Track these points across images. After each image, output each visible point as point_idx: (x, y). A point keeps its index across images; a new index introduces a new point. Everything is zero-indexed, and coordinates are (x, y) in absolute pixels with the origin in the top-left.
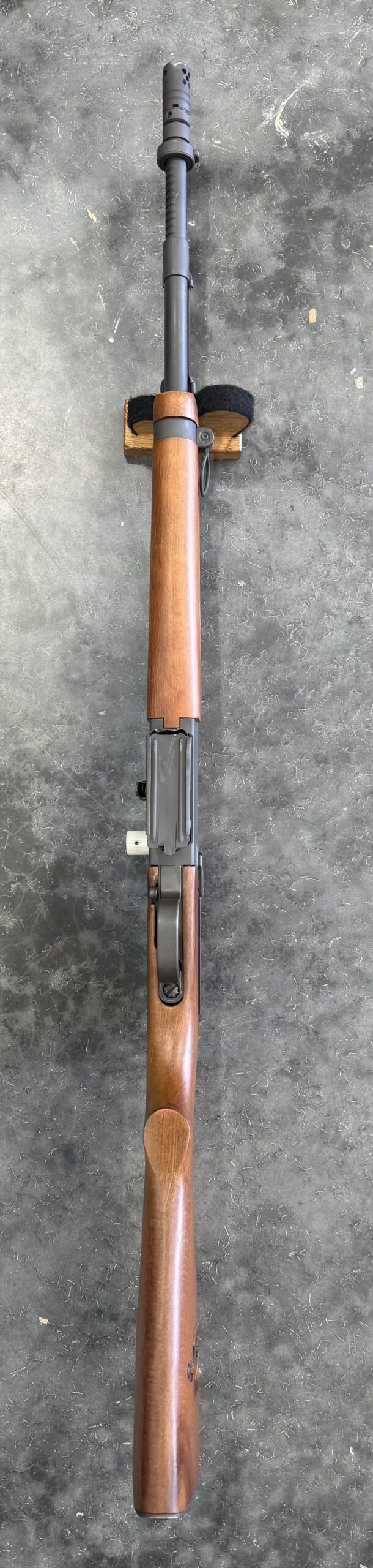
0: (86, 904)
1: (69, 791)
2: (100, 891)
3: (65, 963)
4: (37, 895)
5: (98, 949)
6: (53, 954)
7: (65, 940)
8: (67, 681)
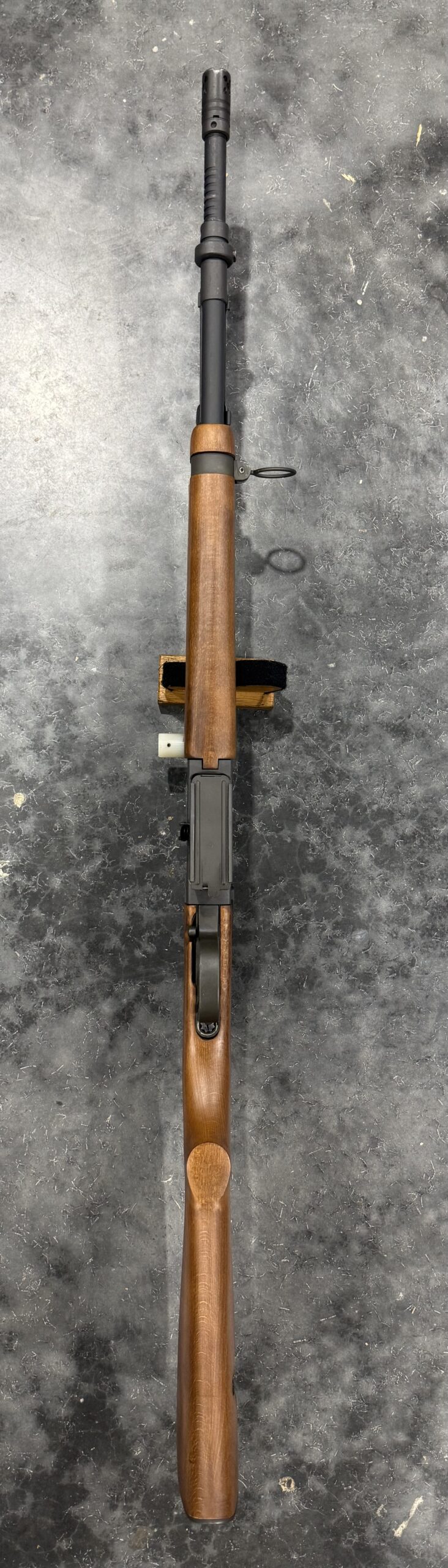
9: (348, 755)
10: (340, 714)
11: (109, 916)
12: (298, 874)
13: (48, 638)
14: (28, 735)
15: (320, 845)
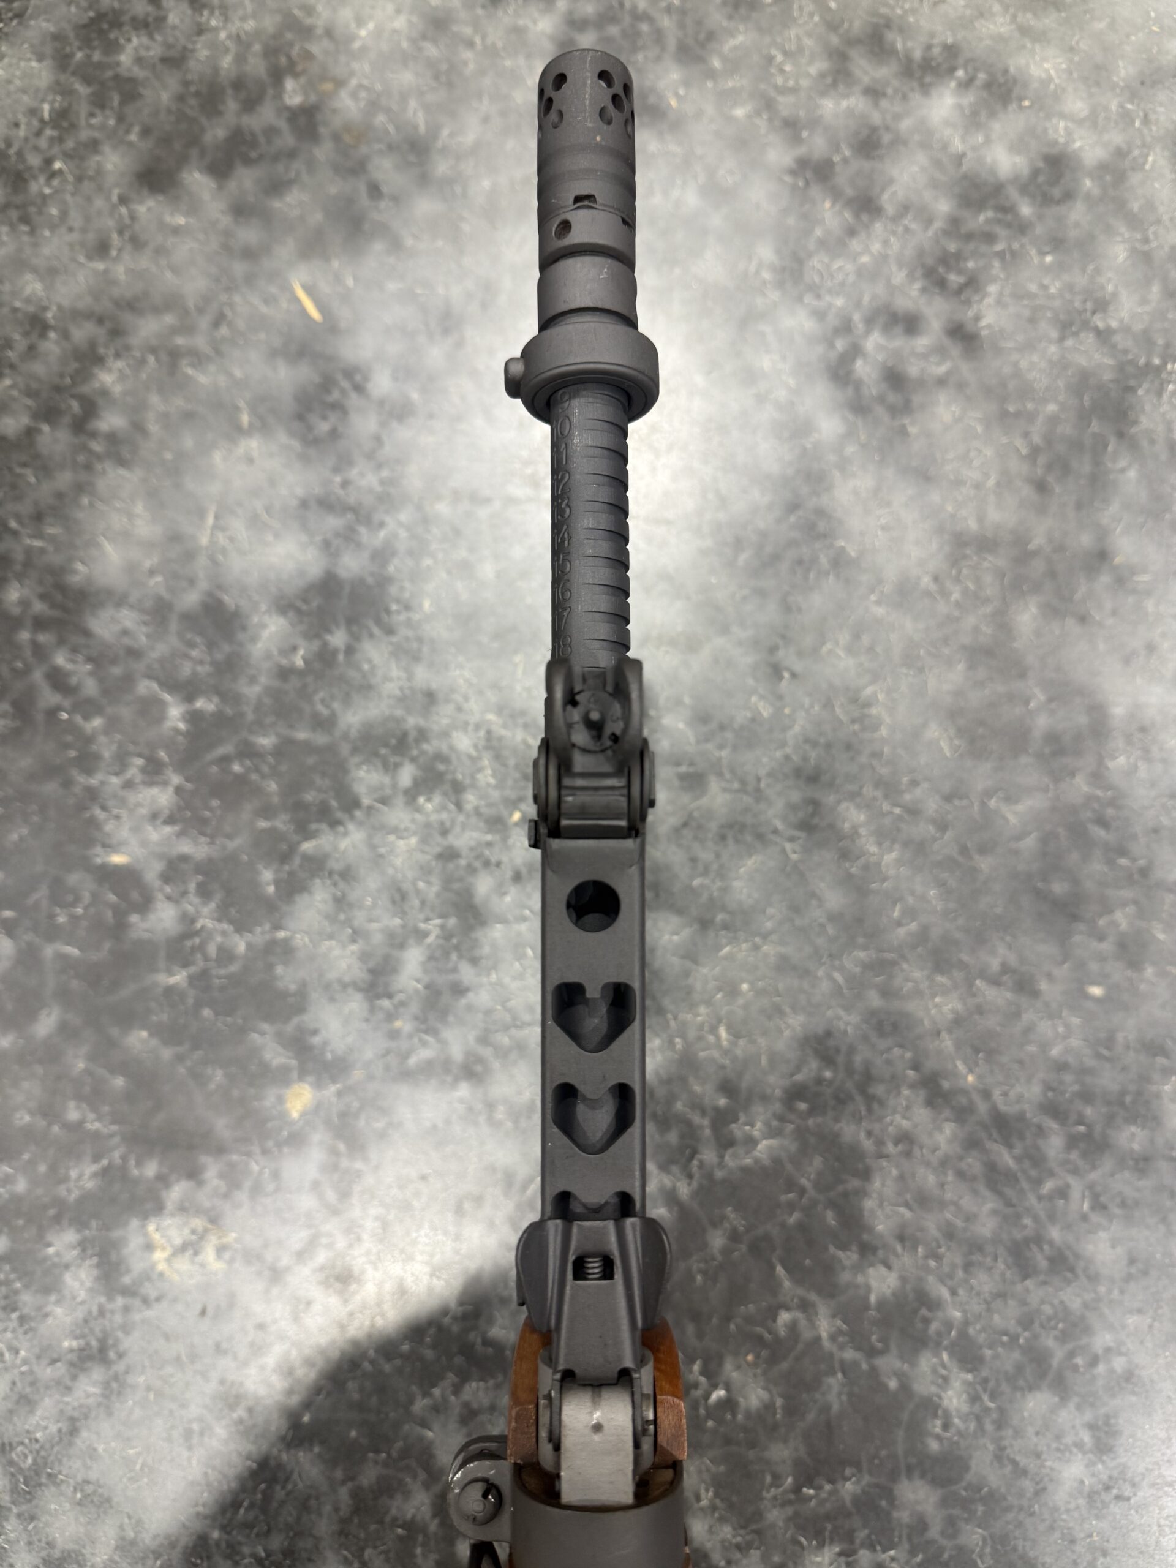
0: (935, 1416)
1: (972, 1144)
2: (974, 1399)
3: (849, 1537)
4: (831, 1355)
5: (934, 1532)
6: (828, 1506)
7: (864, 1483)
8: (1040, 895)
9: (1084, 1218)
10: (1089, 1111)
11: (421, 1439)
12: (894, 1476)
13: (470, 757)
14: (364, 957)
15: (965, 1418)
